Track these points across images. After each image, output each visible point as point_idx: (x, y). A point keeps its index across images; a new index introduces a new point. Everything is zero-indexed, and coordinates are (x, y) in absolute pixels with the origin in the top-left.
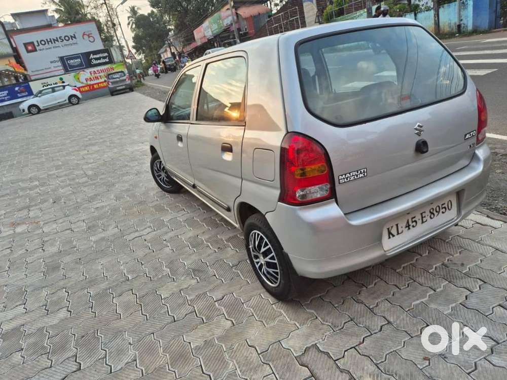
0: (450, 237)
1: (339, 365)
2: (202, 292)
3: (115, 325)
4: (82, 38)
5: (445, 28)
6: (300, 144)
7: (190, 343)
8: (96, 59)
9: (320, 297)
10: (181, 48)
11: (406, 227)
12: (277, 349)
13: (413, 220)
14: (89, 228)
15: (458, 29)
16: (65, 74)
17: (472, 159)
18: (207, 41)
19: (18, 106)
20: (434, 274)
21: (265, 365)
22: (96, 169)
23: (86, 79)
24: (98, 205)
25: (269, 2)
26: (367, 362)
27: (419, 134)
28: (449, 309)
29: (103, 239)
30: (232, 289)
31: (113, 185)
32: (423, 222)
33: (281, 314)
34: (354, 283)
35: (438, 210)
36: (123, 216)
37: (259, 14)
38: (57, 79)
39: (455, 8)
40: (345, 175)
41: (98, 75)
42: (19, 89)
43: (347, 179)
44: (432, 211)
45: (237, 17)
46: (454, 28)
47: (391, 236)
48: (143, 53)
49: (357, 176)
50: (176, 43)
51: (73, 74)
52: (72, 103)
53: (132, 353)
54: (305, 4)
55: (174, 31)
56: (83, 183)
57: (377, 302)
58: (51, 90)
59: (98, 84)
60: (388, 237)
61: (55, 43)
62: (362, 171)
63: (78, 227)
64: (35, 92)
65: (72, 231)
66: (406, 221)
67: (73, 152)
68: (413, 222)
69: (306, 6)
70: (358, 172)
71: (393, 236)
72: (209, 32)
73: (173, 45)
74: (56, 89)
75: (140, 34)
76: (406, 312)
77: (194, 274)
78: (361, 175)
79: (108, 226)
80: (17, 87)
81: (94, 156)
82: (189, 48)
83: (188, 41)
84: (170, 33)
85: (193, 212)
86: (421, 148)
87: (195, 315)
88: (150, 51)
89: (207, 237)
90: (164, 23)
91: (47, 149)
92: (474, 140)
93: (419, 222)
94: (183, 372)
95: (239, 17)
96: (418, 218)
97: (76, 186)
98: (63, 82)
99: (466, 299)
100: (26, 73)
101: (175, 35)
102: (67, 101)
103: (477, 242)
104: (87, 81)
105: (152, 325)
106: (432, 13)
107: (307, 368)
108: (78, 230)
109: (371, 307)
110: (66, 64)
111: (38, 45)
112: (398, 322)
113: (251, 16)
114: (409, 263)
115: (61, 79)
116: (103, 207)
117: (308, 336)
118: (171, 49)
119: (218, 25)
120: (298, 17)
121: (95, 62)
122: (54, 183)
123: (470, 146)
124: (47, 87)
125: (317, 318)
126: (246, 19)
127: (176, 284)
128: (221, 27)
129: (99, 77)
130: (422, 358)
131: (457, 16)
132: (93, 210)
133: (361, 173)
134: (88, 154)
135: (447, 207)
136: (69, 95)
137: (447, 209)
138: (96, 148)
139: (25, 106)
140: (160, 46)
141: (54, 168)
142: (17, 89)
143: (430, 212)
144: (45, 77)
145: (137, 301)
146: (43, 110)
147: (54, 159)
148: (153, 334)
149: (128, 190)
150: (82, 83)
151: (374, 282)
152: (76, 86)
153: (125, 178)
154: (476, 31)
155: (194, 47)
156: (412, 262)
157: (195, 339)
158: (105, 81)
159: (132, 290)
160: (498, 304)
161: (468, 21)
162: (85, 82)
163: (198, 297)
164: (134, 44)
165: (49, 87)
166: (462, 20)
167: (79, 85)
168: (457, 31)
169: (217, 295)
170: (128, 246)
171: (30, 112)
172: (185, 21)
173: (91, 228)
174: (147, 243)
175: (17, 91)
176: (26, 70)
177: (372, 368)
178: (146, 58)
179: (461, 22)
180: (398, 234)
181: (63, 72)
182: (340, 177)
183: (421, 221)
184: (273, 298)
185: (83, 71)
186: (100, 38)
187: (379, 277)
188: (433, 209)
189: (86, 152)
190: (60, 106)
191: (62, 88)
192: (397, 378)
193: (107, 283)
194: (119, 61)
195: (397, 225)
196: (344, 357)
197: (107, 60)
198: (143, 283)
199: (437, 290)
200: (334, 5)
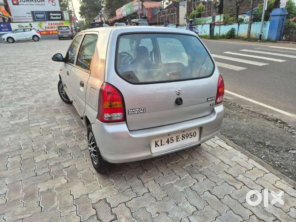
0: (202, 151)
1: (113, 210)
2: (58, 162)
3: (2, 173)
4: (48, 2)
5: (253, 36)
6: (109, 90)
7: (39, 189)
8: (54, 16)
9: (121, 173)
10: (108, 18)
11: (167, 142)
12: (84, 198)
13: (172, 139)
14: (12, 116)
15: (260, 37)
16: (33, 22)
17: (212, 112)
18: (122, 17)
19: (1, 36)
20: (184, 169)
21: (74, 206)
22: (31, 82)
23: (45, 27)
24: (23, 104)
25: (162, 1)
26: (128, 211)
27: (178, 95)
28: (182, 189)
29: (17, 124)
30: (76, 163)
31: (37, 93)
32: (177, 141)
33: (96, 180)
34: (142, 168)
35: (187, 136)
36: (34, 112)
37: (155, 8)
38: (28, 24)
39: (260, 25)
40: (132, 110)
41: (53, 26)
42: (3, 26)
43: (133, 112)
44: (183, 136)
45: (142, 7)
46: (258, 36)
47: (157, 146)
48: (85, 18)
49: (139, 111)
50: (105, 15)
51: (38, 23)
52: (34, 40)
53: (5, 190)
54: (180, 7)
55: (105, 8)
56: (20, 89)
57: (148, 180)
58: (22, 30)
59: (52, 31)
60: (155, 146)
61: (31, 2)
62: (143, 109)
63: (6, 115)
64: (13, 29)
65: (1, 116)
66: (167, 139)
67: (22, 69)
68: (171, 140)
69: (181, 8)
70: (140, 109)
71: (158, 146)
72: (125, 12)
73: (103, 16)
74: (26, 30)
75: (85, 6)
76: (161, 187)
77: (59, 151)
78: (142, 111)
79: (23, 116)
80: (2, 24)
81: (34, 74)
82: (111, 20)
83: (112, 16)
84: (102, 8)
85: (74, 116)
86: (179, 102)
87: (49, 174)
88: (89, 17)
89: (76, 132)
90: (100, 2)
91: (8, 65)
92: (214, 102)
93: (175, 141)
94: (28, 204)
95: (143, 7)
96: (175, 138)
97: (15, 90)
98: (31, 27)
99: (194, 185)
100: (10, 17)
101: (105, 10)
102: (32, 38)
103: (214, 156)
104: (46, 28)
105: (23, 176)
106: (247, 25)
107: (95, 210)
108: (5, 116)
109: (144, 182)
110: (35, 16)
111: (21, 2)
112: (154, 192)
113: (150, 8)
114: (175, 162)
115: (30, 24)
116: (25, 105)
117: (104, 193)
118: (101, 18)
119: (131, 9)
120: (176, 13)
121: (52, 18)
122: (3, 86)
123: (211, 105)
124: (21, 28)
125: (114, 184)
126: (147, 9)
127: (46, 155)
128: (132, 11)
129: (54, 27)
130: (156, 212)
131: (260, 30)
132: (19, 106)
133: (142, 110)
134: (30, 72)
135: (193, 135)
136: (34, 35)
137: (193, 136)
138: (37, 70)
139: (5, 37)
140: (95, 15)
141: (7, 78)
142: (2, 25)
143: (182, 136)
144: (22, 21)
145: (20, 162)
146: (17, 41)
147: (9, 72)
148: (22, 181)
149: (44, 98)
150: (43, 29)
151: (152, 169)
152: (38, 30)
153: (45, 90)
154: (268, 40)
155: (115, 20)
156: (177, 162)
157: (42, 187)
158: (57, 30)
159: (20, 155)
160: (208, 190)
161: (265, 34)
162: (45, 29)
163: (56, 164)
164: (80, 11)
165: (22, 28)
166: (262, 32)
167: (41, 30)
168: (259, 38)
169: (66, 165)
170: (29, 130)
171: (8, 41)
172: (112, 3)
173: (13, 116)
174: (41, 130)
175: (2, 27)
176: (10, 15)
177: (128, 214)
178: (86, 21)
179: (262, 34)
180: (161, 145)
181: (32, 20)
182: (129, 111)
183: (176, 140)
184: (95, 171)
185: (45, 22)
186: (59, 4)
187: (156, 167)
188: (184, 135)
189: (30, 71)
190: (27, 41)
191: (30, 30)
192: (138, 221)
193: (8, 149)
194: (67, 20)
195: (161, 140)
196: (117, 207)
197: (60, 18)
198: (28, 152)
199: (182, 178)
200: (196, 11)
